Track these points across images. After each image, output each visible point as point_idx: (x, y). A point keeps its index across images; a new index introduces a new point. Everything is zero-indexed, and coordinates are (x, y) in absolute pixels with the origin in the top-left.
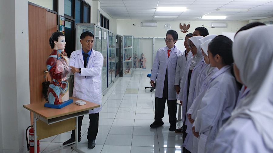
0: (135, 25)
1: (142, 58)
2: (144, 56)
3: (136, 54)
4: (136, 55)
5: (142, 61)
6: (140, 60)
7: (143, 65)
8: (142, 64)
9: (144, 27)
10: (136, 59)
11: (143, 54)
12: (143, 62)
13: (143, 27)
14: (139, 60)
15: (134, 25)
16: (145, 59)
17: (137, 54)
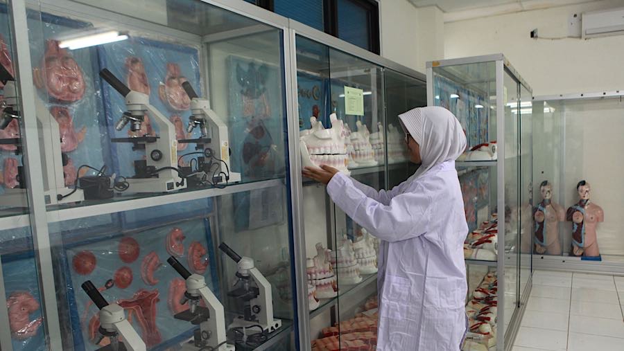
0: (539, 33)
1: (582, 203)
2: (594, 194)
3: (545, 183)
4: (547, 188)
5: (577, 218)
6: (570, 212)
7: (587, 240)
8: (577, 236)
9: (591, 41)
10: (547, 211)
11: (583, 183)
12: (586, 225)
13: (583, 40)
14: (562, 214)
15: (532, 34)
16: (596, 207)
17: (555, 181)
